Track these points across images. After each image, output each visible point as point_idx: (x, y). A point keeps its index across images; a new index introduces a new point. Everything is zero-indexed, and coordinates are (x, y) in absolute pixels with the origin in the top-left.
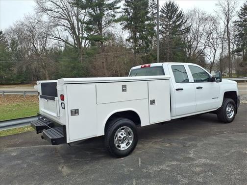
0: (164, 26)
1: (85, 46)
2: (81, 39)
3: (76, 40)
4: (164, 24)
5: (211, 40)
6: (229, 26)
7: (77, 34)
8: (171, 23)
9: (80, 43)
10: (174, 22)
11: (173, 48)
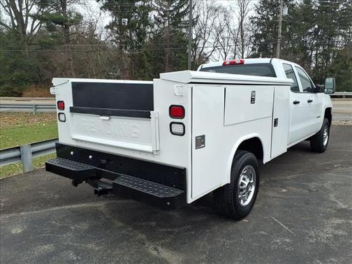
0: (162, 13)
1: (32, 30)
2: (24, 18)
3: (16, 18)
4: (161, 9)
5: (221, 40)
6: (243, 23)
7: (18, 8)
8: (171, 9)
9: (24, 26)
10: (177, 8)
11: (174, 47)
